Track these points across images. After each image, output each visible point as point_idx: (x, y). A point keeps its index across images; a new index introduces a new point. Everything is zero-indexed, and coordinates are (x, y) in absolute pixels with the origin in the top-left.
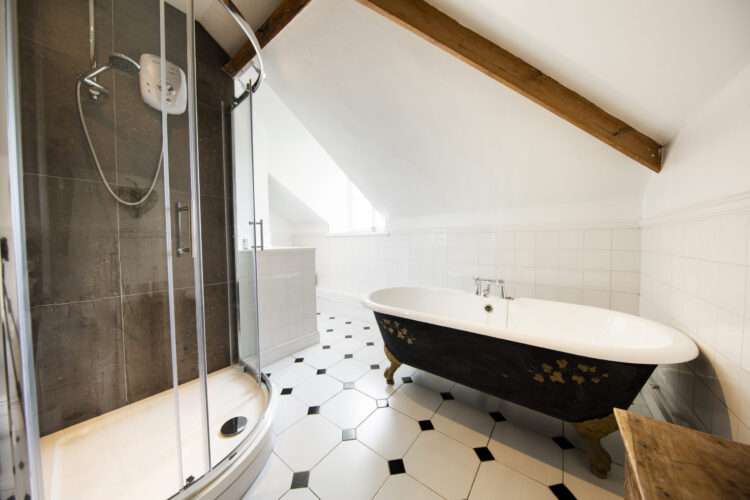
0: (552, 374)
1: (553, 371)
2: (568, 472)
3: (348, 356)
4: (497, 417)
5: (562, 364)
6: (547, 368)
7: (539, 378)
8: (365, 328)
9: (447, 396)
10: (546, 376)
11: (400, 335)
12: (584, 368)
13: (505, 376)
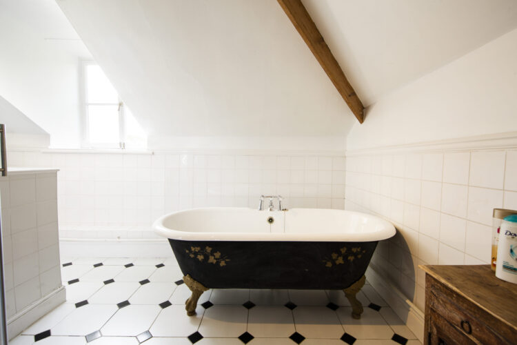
0: (337, 259)
1: (338, 257)
2: (345, 324)
3: (124, 304)
4: (291, 306)
5: (343, 251)
6: (334, 256)
7: (329, 265)
8: (127, 266)
9: (249, 305)
10: (334, 262)
11: (212, 260)
12: (354, 250)
13: (307, 270)
